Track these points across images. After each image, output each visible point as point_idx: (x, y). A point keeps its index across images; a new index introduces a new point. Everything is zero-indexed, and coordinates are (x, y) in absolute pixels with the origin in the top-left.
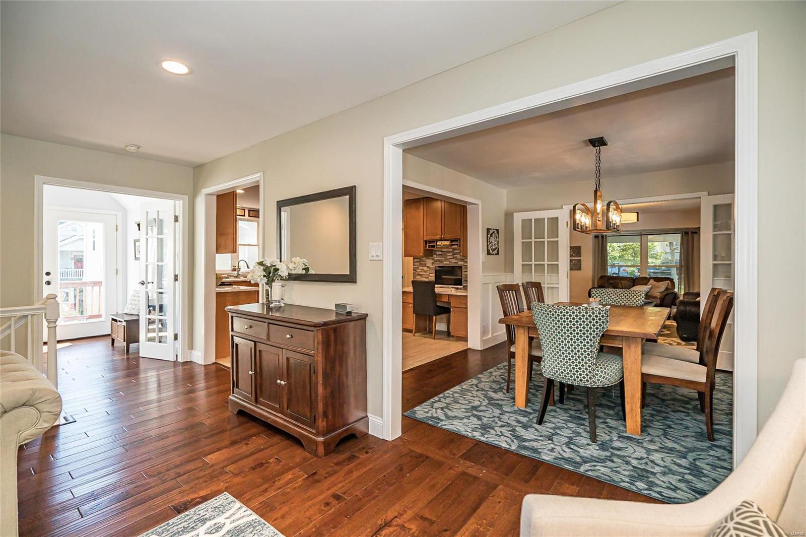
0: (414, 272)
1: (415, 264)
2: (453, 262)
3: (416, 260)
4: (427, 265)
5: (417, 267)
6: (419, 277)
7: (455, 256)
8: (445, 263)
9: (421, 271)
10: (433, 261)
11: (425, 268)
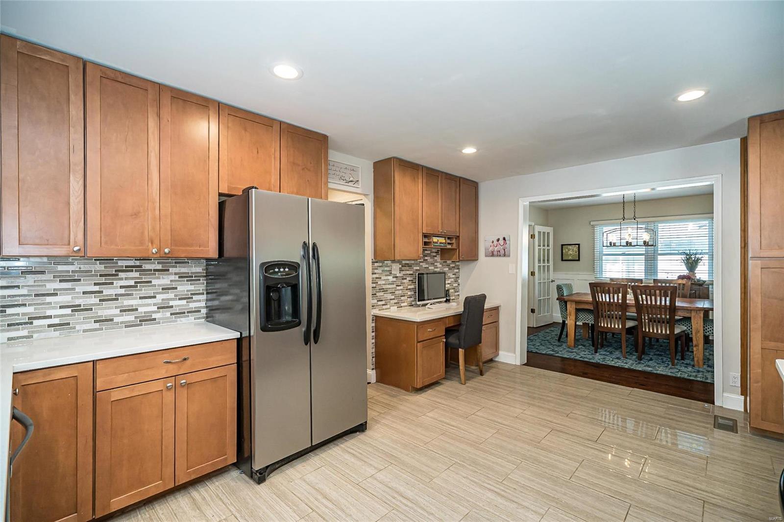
0: (374, 285)
1: (376, 271)
2: (424, 266)
3: (376, 264)
4: (393, 273)
5: (377, 276)
6: (382, 294)
7: (426, 258)
8: (415, 268)
9: (384, 282)
10: (400, 266)
11: (390, 278)
